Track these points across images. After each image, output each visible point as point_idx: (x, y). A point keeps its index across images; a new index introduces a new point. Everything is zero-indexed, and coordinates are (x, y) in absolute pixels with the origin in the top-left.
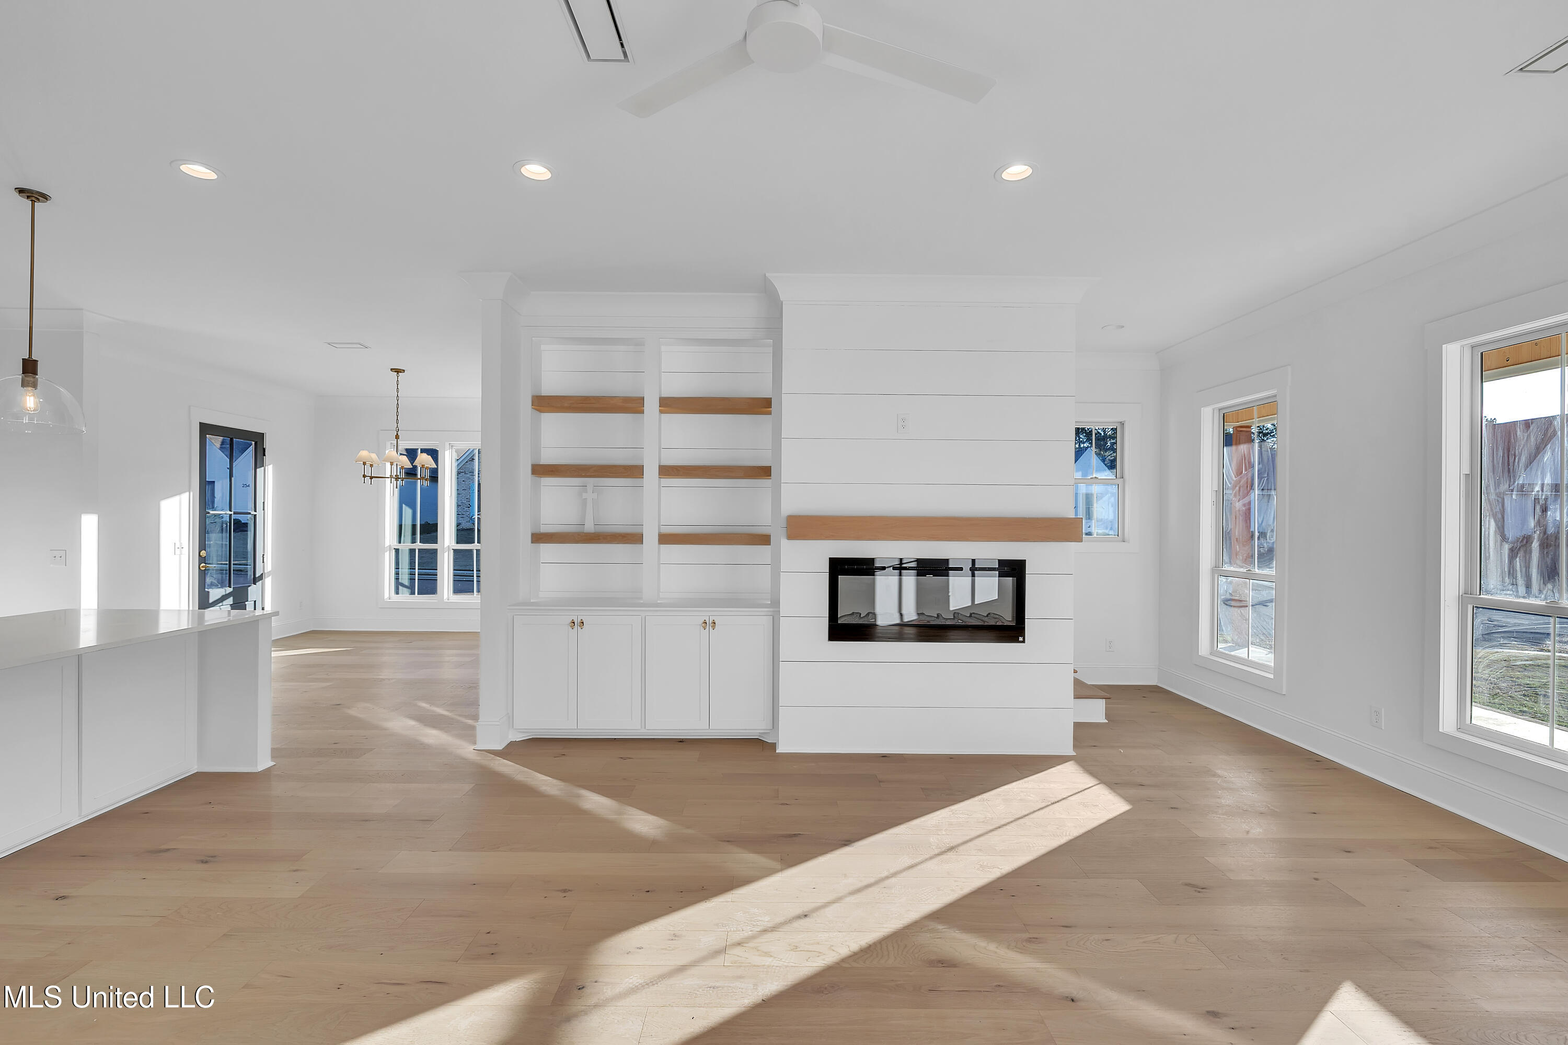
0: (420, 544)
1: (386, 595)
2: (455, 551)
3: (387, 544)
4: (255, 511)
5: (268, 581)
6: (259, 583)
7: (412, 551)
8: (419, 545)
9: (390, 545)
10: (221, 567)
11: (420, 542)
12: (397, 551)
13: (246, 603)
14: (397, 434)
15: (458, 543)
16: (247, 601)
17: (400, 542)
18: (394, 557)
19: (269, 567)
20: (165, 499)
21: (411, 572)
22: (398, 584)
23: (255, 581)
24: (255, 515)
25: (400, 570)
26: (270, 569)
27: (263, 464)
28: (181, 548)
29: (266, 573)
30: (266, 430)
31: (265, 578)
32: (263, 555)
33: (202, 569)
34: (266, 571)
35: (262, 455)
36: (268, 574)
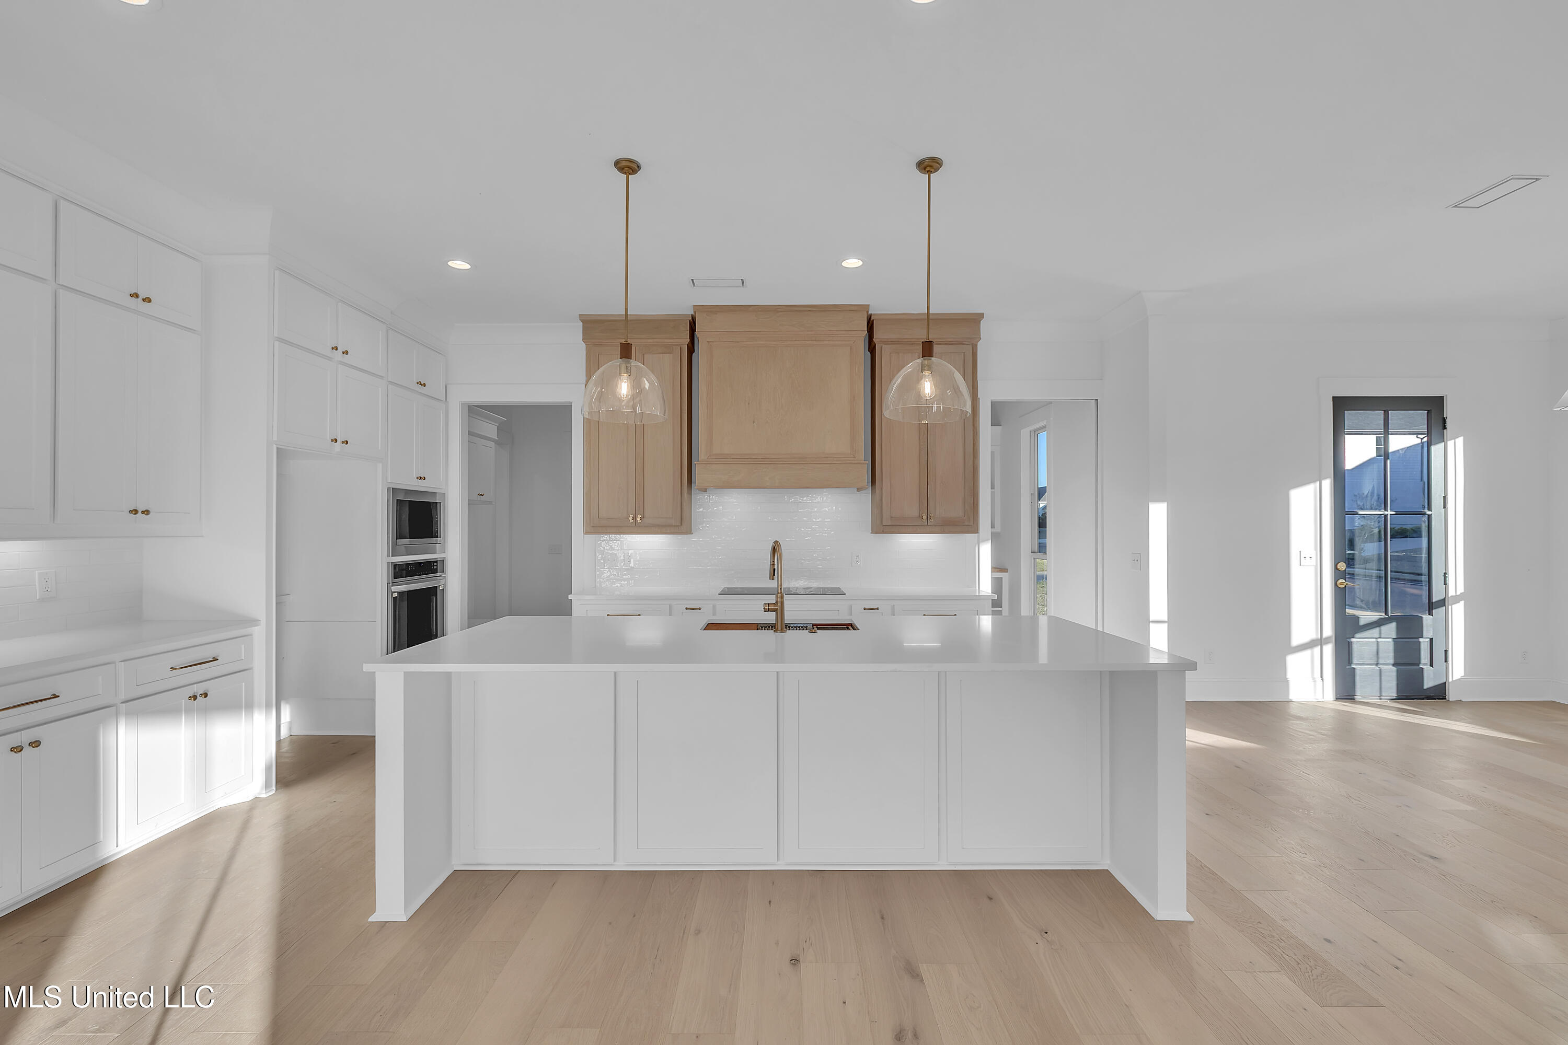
4: (1430, 509)
5: (1457, 612)
6: (1439, 612)
10: (1377, 573)
13: (1421, 639)
16: (1422, 637)
19: (1457, 584)
20: (1294, 485)
23: (1431, 607)
24: (1429, 516)
26: (1461, 589)
27: (1442, 439)
28: (1308, 558)
29: (1452, 596)
30: (1447, 395)
31: (1451, 605)
32: (1445, 573)
33: (1341, 586)
34: (1451, 592)
35: (1441, 428)
36: (1457, 599)
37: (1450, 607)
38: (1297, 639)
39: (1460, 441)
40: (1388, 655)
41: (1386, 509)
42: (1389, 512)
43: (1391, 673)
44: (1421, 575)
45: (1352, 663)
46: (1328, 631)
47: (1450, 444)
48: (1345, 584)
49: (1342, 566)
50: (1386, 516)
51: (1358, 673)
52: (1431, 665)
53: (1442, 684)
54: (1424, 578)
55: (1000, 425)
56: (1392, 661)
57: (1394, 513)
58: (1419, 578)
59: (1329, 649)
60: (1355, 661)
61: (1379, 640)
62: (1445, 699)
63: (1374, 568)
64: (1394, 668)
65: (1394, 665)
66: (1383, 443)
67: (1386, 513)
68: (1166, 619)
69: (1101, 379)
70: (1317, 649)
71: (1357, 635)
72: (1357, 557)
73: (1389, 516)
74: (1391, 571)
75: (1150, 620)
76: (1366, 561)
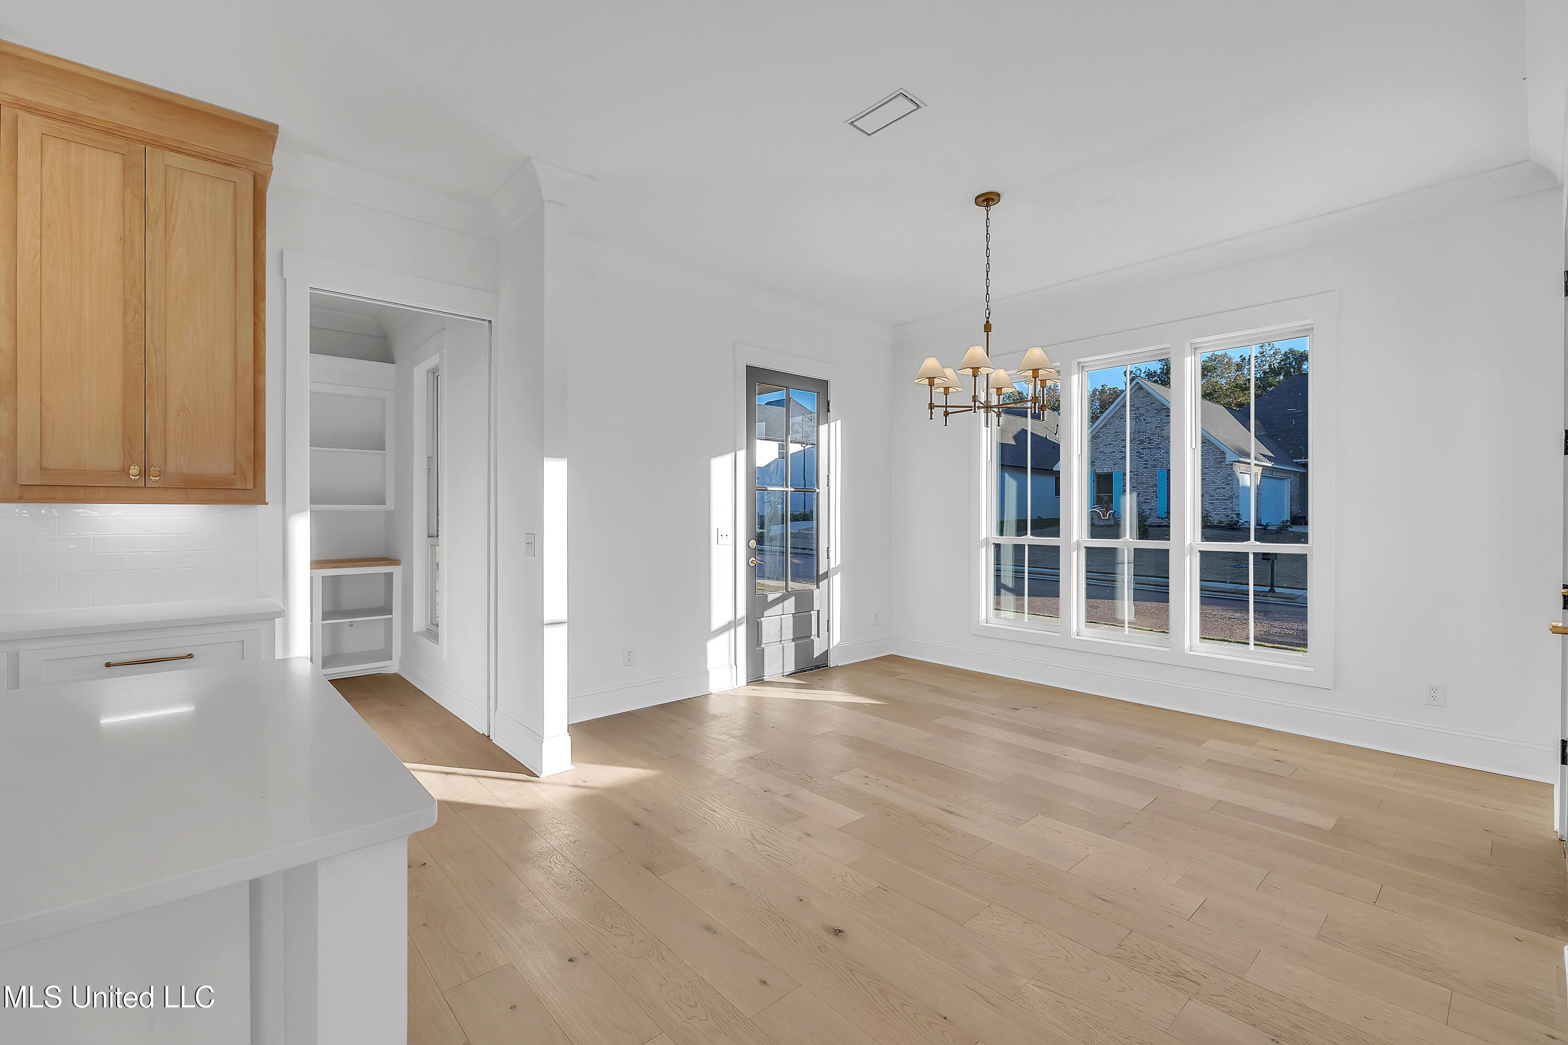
0: (1031, 537)
1: (983, 616)
2: (1088, 549)
3: (983, 535)
4: (818, 488)
5: (836, 580)
6: (824, 584)
7: (1018, 549)
8: (1029, 539)
9: (987, 538)
10: (781, 549)
11: (1031, 535)
12: (998, 547)
13: (812, 612)
14: (987, 322)
15: (1093, 536)
16: (812, 610)
17: (1002, 534)
18: (993, 558)
19: (836, 560)
20: (715, 457)
21: (1015, 569)
22: (999, 587)
23: (818, 580)
24: (818, 495)
25: (1002, 572)
26: (838, 562)
27: (827, 421)
28: (724, 536)
29: (833, 568)
30: (830, 380)
31: (832, 577)
32: (828, 548)
33: (751, 565)
34: (832, 565)
35: (826, 410)
36: (836, 570)
37: (831, 578)
38: (716, 624)
39: (839, 422)
40: (789, 633)
41: (787, 487)
42: (790, 489)
43: (791, 647)
44: (812, 550)
45: (761, 643)
46: (742, 612)
47: (833, 425)
48: (755, 562)
49: (753, 543)
50: (787, 492)
51: (766, 652)
52: (818, 636)
53: (824, 652)
54: (815, 552)
55: (394, 364)
56: (791, 637)
57: (794, 490)
58: (810, 552)
59: (742, 630)
60: (764, 641)
61: (782, 616)
62: (828, 666)
63: (778, 545)
64: (794, 643)
65: (793, 640)
66: (783, 448)
67: (787, 489)
68: (564, 617)
69: (496, 293)
70: (733, 631)
71: (766, 613)
72: (766, 535)
73: (789, 492)
74: (791, 548)
75: (544, 623)
76: (771, 540)
